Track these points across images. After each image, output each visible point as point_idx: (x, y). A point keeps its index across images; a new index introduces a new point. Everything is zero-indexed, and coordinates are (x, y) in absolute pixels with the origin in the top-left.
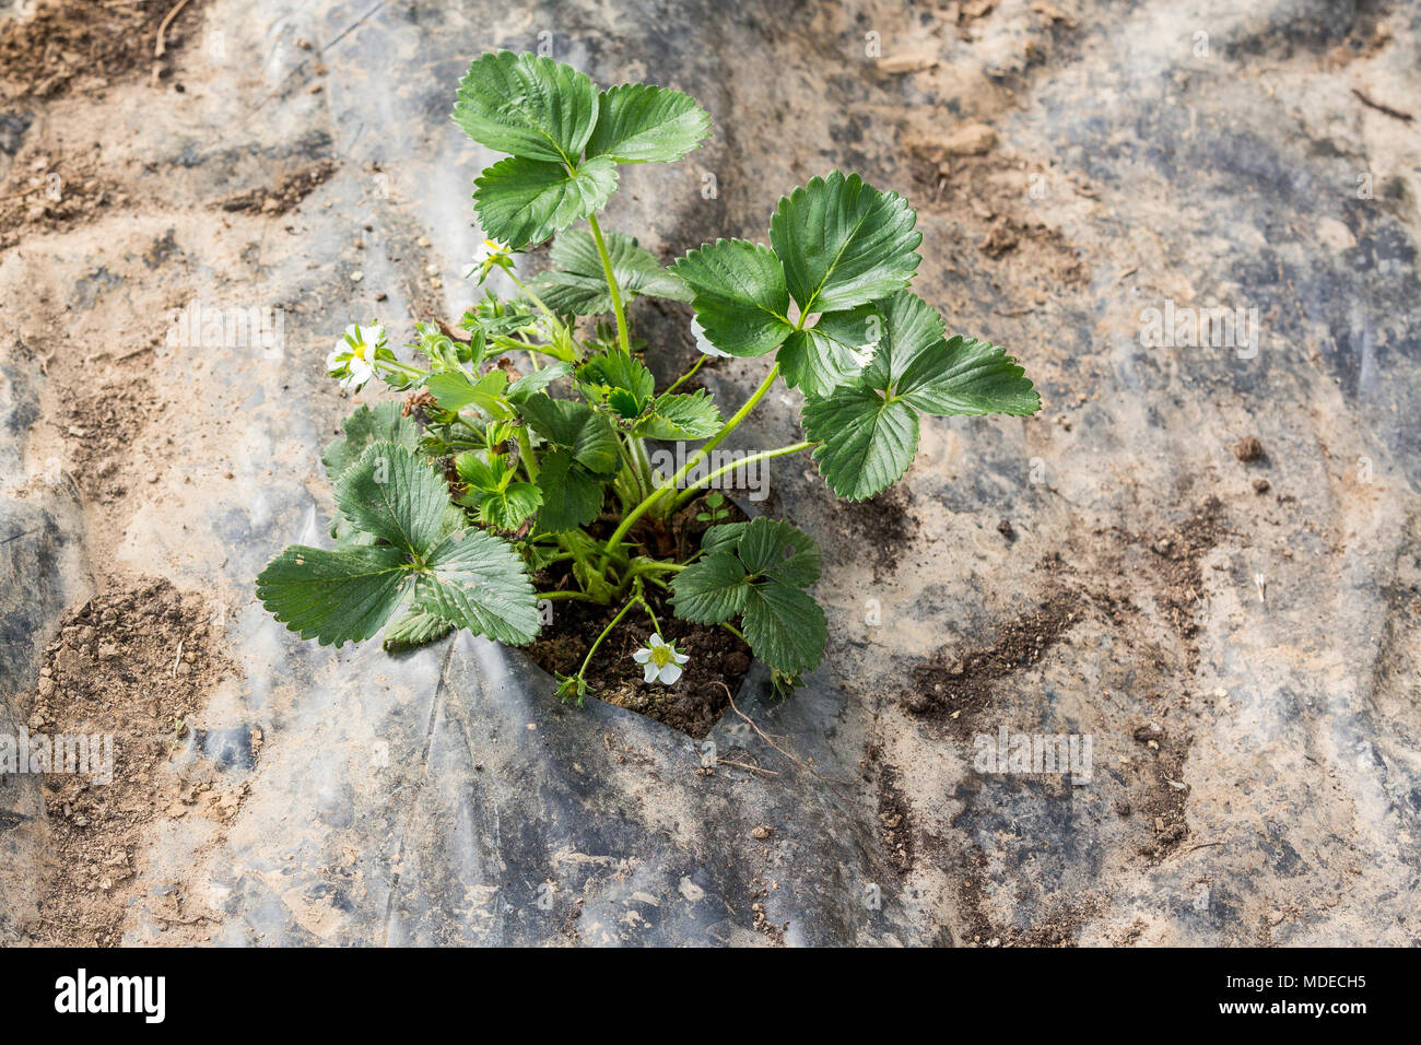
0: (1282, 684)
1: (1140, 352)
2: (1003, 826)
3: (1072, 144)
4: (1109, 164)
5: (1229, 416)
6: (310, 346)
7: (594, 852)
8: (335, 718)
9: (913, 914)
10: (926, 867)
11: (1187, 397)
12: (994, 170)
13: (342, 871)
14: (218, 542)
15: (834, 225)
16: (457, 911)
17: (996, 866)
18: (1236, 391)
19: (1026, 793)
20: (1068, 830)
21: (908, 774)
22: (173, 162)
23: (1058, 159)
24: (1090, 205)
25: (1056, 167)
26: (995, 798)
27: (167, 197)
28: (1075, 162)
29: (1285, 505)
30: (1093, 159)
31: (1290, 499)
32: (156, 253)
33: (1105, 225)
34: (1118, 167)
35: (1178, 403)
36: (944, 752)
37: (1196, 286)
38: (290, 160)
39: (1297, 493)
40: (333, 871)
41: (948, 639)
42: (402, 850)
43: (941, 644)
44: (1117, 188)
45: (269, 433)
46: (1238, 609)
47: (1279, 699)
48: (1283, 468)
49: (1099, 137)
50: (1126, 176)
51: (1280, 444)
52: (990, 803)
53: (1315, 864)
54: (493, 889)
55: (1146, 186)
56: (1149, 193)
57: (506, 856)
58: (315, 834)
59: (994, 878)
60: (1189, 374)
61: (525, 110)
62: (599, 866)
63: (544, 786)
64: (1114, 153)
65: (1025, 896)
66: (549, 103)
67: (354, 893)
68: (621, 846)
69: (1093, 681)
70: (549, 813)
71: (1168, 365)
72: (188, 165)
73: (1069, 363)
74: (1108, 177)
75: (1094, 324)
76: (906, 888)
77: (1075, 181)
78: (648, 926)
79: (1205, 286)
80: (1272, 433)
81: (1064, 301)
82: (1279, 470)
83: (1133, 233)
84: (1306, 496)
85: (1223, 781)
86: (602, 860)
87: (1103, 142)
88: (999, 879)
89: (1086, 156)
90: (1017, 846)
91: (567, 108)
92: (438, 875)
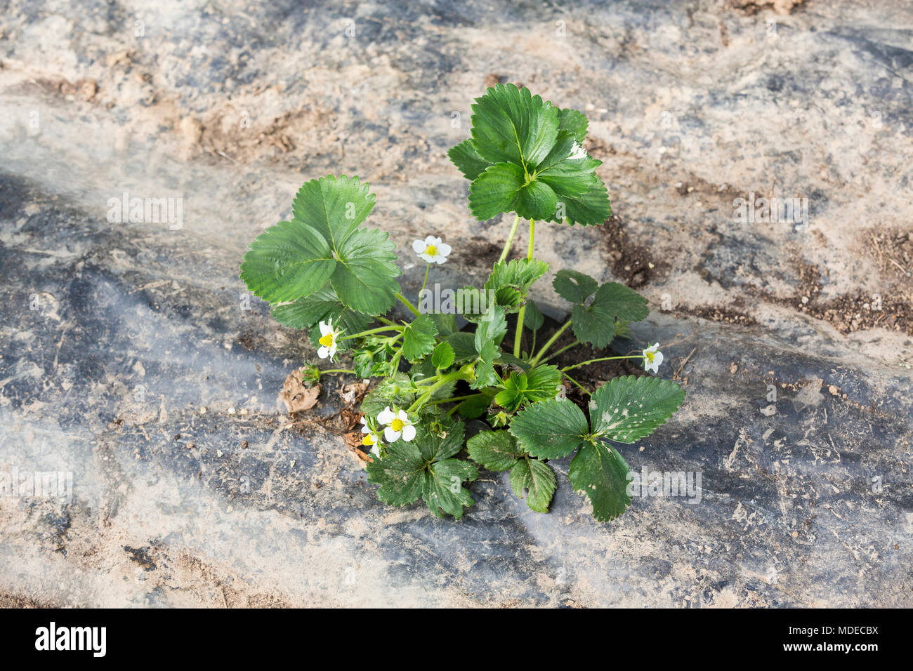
0: (675, 119)
1: (401, 105)
2: (733, 269)
3: (224, 82)
4: (246, 71)
5: (465, 82)
6: (269, 494)
7: (732, 448)
8: (580, 556)
9: (785, 326)
10: (755, 310)
11: (443, 96)
12: (219, 127)
13: (699, 579)
14: (406, 588)
15: (499, 125)
16: (745, 529)
17: (757, 282)
18: (450, 71)
19: (715, 252)
20: (742, 242)
21: (687, 300)
22: (61, 533)
23: (228, 94)
24: (273, 91)
25: (233, 97)
26: (715, 266)
27: (88, 547)
28: (236, 86)
29: (536, 80)
30: (240, 77)
31: (534, 76)
32: (142, 562)
33: (293, 89)
34: (252, 66)
35: (445, 101)
36: (677, 278)
37: (361, 63)
38: (88, 468)
39: (531, 72)
40: (698, 584)
41: (595, 253)
42: (697, 543)
43: (598, 257)
44: (265, 74)
45: (334, 535)
46: (606, 124)
47: (685, 124)
48: (511, 72)
49: (227, 67)
50: (260, 67)
51: (494, 66)
52: (717, 269)
53: (797, 147)
54: (740, 505)
55: (272, 60)
56: (279, 61)
57: (722, 492)
58: (669, 585)
59: (764, 285)
60: (428, 87)
61: (285, 265)
62: (740, 449)
63: (683, 456)
64: (242, 65)
65: (780, 276)
66: (293, 248)
67: (715, 578)
68: (732, 433)
69: (641, 199)
70: (700, 461)
71: (416, 95)
72: (68, 526)
73: (392, 140)
74: (256, 75)
75: (365, 120)
76: (766, 324)
77: (248, 92)
78: (785, 439)
79: (364, 58)
80: (486, 67)
81: (341, 127)
82: (512, 75)
83: (307, 78)
84: (535, 69)
85: (729, 167)
86: (737, 446)
87: (233, 67)
88: (765, 283)
89: (235, 79)
90: (747, 268)
91: (300, 240)
92: (720, 530)
